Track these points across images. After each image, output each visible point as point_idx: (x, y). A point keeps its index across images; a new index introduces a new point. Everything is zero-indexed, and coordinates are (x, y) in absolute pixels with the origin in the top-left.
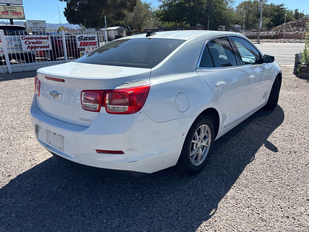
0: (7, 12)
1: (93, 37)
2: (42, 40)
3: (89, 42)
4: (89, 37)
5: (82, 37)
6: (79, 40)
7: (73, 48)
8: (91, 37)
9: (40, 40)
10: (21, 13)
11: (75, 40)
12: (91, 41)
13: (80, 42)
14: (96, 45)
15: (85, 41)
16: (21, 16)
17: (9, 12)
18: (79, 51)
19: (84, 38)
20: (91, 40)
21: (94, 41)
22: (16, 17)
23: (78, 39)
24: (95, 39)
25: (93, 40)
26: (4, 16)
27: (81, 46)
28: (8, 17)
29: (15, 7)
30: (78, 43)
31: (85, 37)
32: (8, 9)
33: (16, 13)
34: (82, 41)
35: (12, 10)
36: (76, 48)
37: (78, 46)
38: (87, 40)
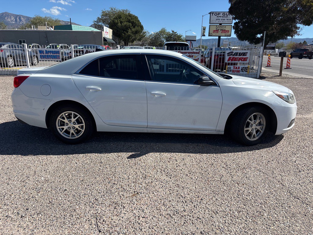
0: (218, 31)
1: (244, 53)
2: (193, 54)
3: (238, 58)
4: (240, 53)
5: (233, 52)
6: (228, 56)
7: (220, 62)
8: (242, 53)
9: (192, 54)
10: (229, 31)
11: (224, 55)
12: (242, 57)
13: (229, 57)
14: (246, 61)
15: (235, 56)
16: (228, 34)
17: (219, 31)
18: (226, 65)
19: (233, 54)
20: (241, 55)
21: (244, 57)
22: (224, 34)
23: (227, 54)
24: (246, 55)
25: (243, 55)
26: (214, 34)
27: (229, 60)
28: (217, 34)
29: (225, 26)
30: (227, 58)
31: (235, 53)
32: (219, 28)
33: (225, 31)
34: (231, 56)
35: (222, 28)
36: (223, 62)
37: (226, 61)
38: (237, 55)
